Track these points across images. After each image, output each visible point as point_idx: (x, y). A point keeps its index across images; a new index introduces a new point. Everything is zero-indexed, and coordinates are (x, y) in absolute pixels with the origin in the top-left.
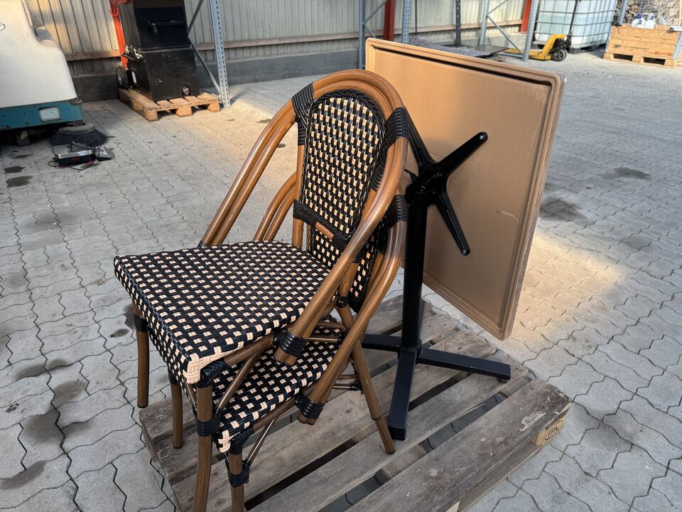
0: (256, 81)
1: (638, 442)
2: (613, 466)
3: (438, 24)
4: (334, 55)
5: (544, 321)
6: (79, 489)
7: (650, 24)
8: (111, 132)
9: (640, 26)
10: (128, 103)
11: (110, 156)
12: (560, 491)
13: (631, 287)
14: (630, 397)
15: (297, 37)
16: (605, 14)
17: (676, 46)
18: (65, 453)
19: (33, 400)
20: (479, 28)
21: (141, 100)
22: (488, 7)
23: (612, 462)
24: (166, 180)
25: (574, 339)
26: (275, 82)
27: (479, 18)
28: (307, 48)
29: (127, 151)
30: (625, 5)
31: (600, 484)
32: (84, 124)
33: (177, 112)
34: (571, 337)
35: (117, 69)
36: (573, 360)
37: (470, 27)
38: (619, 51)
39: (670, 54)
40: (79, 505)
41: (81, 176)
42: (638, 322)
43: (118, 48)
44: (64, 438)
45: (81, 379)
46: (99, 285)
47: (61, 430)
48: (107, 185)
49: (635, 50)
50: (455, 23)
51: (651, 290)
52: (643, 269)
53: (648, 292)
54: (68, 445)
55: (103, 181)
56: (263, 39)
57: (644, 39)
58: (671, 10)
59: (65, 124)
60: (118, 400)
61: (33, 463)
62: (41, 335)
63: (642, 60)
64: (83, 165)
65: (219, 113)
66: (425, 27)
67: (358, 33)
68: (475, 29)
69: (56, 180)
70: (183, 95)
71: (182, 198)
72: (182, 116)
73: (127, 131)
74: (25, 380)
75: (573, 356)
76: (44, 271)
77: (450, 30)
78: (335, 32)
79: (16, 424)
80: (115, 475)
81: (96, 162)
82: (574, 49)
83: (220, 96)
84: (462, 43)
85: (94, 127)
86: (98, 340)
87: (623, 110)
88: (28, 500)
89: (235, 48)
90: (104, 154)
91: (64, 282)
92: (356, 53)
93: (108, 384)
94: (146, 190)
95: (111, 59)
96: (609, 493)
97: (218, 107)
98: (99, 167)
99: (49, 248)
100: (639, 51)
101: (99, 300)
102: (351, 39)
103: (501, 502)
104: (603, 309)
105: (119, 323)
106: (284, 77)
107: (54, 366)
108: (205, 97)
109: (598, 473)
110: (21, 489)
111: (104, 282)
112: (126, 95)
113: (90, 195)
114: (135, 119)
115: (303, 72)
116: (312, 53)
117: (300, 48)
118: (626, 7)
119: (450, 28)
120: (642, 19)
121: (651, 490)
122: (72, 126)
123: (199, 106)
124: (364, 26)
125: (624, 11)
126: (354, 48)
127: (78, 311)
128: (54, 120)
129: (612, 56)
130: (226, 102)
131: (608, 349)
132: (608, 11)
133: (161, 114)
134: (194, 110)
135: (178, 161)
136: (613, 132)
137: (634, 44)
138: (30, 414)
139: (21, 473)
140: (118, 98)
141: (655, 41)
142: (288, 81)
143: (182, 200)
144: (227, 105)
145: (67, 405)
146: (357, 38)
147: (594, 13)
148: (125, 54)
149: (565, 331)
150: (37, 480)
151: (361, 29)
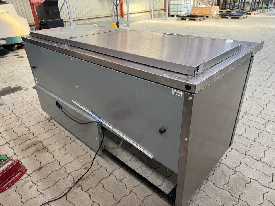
4: (105, 21)
7: (203, 6)
9: (200, 7)
16: (190, 4)
17: (211, 12)
20: (151, 11)
22: (153, 4)
27: (150, 8)
35: (35, 28)
39: (209, 14)
49: (199, 14)
57: (201, 11)
141: (205, 11)
146: (112, 16)
148: (39, 23)
151: (113, 13)
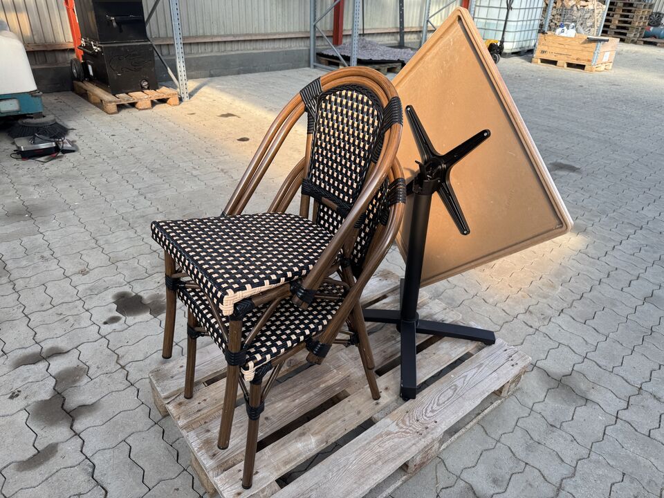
0: (211, 76)
1: (591, 397)
2: (572, 419)
3: (383, 27)
4: (286, 53)
5: (504, 298)
6: (97, 467)
7: (570, 33)
8: (70, 125)
9: (562, 35)
10: (85, 95)
11: (73, 149)
12: (531, 442)
13: (573, 266)
14: (581, 360)
15: (251, 35)
16: (532, 22)
17: (594, 53)
18: (76, 434)
19: (35, 387)
20: (420, 32)
21: (99, 92)
22: (429, 12)
23: (572, 414)
24: (135, 172)
25: (531, 312)
26: (230, 77)
27: (420, 22)
28: (259, 45)
29: (90, 144)
30: (549, 15)
31: (564, 433)
32: (44, 117)
33: (137, 105)
34: (527, 311)
35: (72, 61)
36: (531, 330)
37: (413, 30)
38: (545, 57)
39: (589, 61)
40: (99, 481)
41: (46, 169)
42: (582, 296)
43: (72, 40)
44: (73, 420)
45: (81, 365)
46: (84, 275)
47: (68, 414)
48: (75, 178)
49: (559, 56)
50: (399, 26)
51: (590, 269)
52: (582, 251)
53: (588, 271)
54: (78, 426)
55: (71, 173)
56: (218, 36)
57: (567, 47)
58: (588, 21)
59: (24, 116)
60: (121, 383)
61: (46, 445)
62: (32, 324)
63: (565, 65)
64: (46, 157)
65: (178, 107)
66: (371, 29)
67: (309, 32)
68: (417, 32)
69: (20, 171)
70: (142, 89)
71: (153, 190)
72: (143, 109)
73: (87, 124)
74: (22, 368)
75: (531, 327)
76: (24, 263)
77: (394, 33)
78: (287, 31)
79: (21, 410)
80: (130, 452)
81: (60, 154)
82: (506, 54)
83: (178, 90)
84: (405, 45)
85: (55, 119)
86: (92, 327)
87: (553, 110)
88: (47, 479)
89: (190, 44)
90: (68, 146)
91: (46, 273)
92: (307, 52)
93: (109, 368)
94: (116, 182)
95: (65, 51)
96: (572, 441)
97: (178, 101)
98: (64, 159)
99: (25, 239)
100: (562, 57)
101: (86, 289)
102: (302, 38)
103: (484, 453)
104: (553, 287)
105: (110, 310)
106: (239, 73)
107: (51, 354)
108: (164, 91)
109: (561, 425)
110: (38, 470)
111: (88, 272)
112: (81, 88)
113: (59, 187)
114: (93, 111)
115: (257, 68)
116: (266, 51)
117: (254, 45)
118: (550, 17)
119: (394, 30)
120: (565, 28)
121: (605, 436)
122: (32, 118)
123: (158, 100)
124: (315, 26)
125: (548, 20)
126: (304, 46)
127: (66, 300)
128: (14, 112)
129: (539, 61)
130: (185, 96)
131: (559, 320)
132: (534, 20)
133: (121, 107)
134: (153, 104)
135: (144, 154)
136: (545, 131)
137: (558, 51)
138: (34, 399)
139: (34, 455)
140: (73, 90)
141: (576, 48)
142: (242, 77)
143: (154, 192)
144: (186, 99)
145: (70, 389)
146: (308, 38)
147: (523, 21)
148: (81, 46)
149: (522, 306)
150: (52, 461)
151: (312, 29)
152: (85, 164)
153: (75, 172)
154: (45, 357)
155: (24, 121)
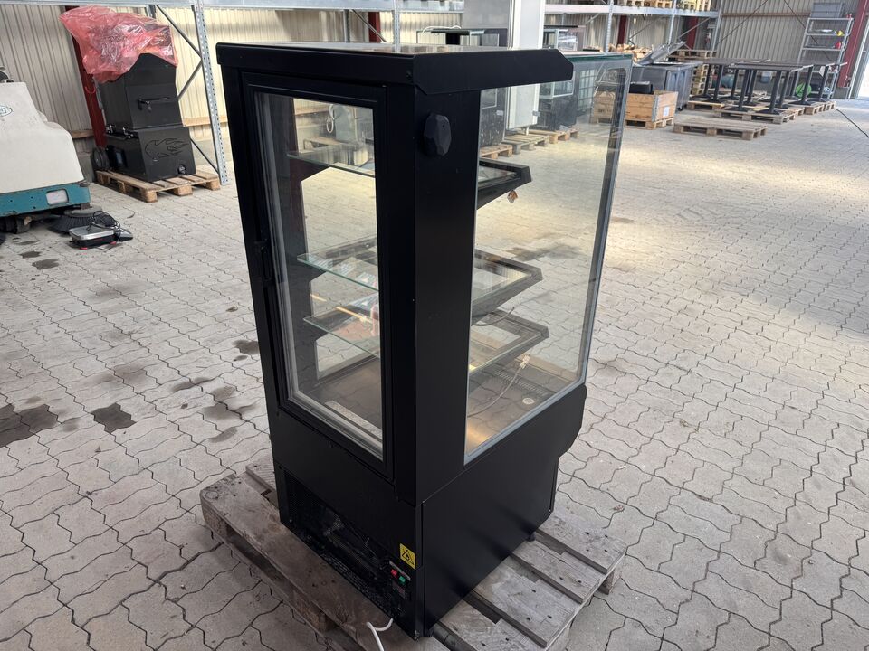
1: (629, 372)
11: (129, 236)
16: (587, 79)
17: (654, 109)
19: (198, 401)
21: (131, 181)
23: (614, 381)
24: (204, 253)
32: (90, 207)
33: (178, 192)
38: (604, 115)
39: (648, 117)
41: (112, 255)
44: (240, 415)
45: (229, 385)
47: (235, 412)
48: (146, 261)
54: (245, 417)
55: (139, 257)
59: (71, 208)
61: (226, 429)
62: (171, 366)
64: (107, 245)
69: (86, 259)
70: (179, 174)
72: (182, 196)
74: (180, 391)
79: (195, 413)
81: (119, 242)
85: (101, 209)
86: (225, 363)
88: (237, 444)
90: (124, 234)
91: (163, 333)
94: (189, 262)
97: (219, 185)
98: (124, 246)
99: (128, 312)
101: (206, 341)
105: (235, 352)
107: (199, 381)
110: (228, 440)
112: (108, 177)
113: (134, 270)
121: (638, 390)
122: (80, 208)
127: (192, 349)
128: (62, 203)
129: (598, 120)
130: (225, 180)
133: (160, 194)
138: (202, 407)
139: (221, 434)
141: (634, 104)
145: (227, 399)
148: (108, 133)
150: (236, 436)
152: (149, 249)
153: (142, 256)
154: (195, 382)
155: (73, 212)
